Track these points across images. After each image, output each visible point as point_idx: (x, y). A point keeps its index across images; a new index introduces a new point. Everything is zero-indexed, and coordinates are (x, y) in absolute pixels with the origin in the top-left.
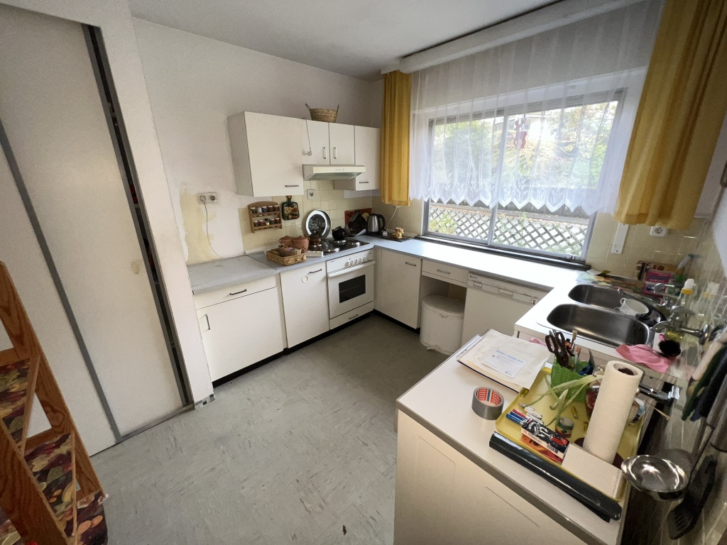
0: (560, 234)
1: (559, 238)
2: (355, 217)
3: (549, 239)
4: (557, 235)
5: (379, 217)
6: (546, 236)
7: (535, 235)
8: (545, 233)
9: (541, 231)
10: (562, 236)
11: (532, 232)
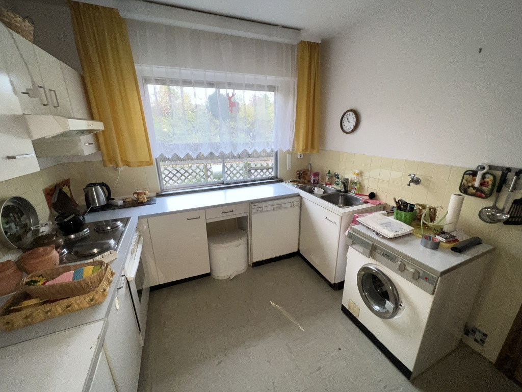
0: (186, 171)
1: (187, 175)
2: (57, 195)
3: (181, 176)
4: (185, 173)
5: (102, 185)
6: (179, 175)
7: (171, 175)
8: (177, 173)
9: (175, 172)
10: (188, 172)
11: (169, 174)
